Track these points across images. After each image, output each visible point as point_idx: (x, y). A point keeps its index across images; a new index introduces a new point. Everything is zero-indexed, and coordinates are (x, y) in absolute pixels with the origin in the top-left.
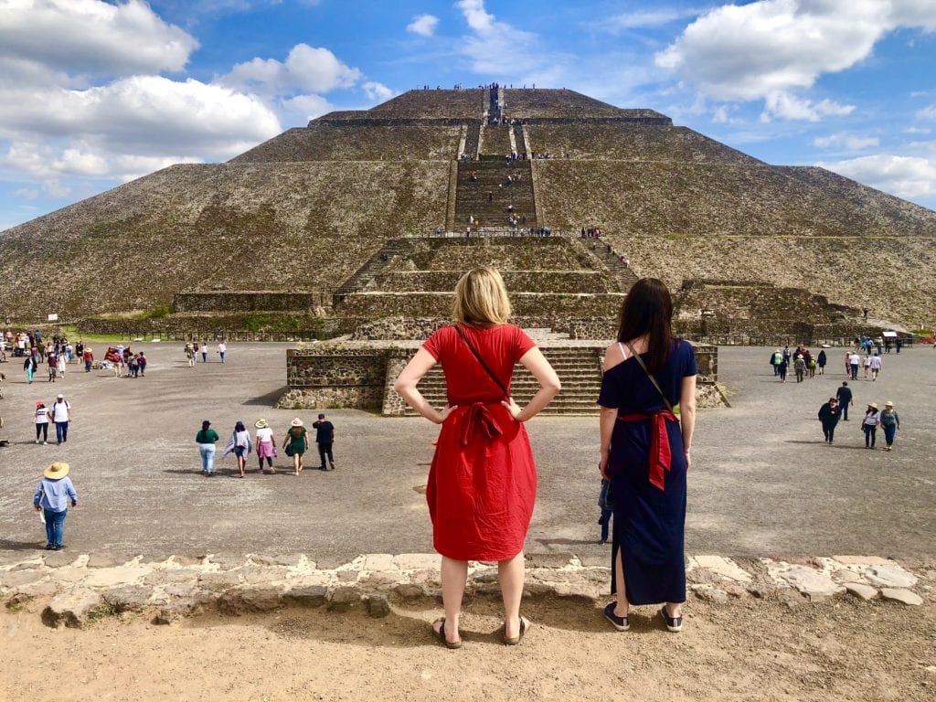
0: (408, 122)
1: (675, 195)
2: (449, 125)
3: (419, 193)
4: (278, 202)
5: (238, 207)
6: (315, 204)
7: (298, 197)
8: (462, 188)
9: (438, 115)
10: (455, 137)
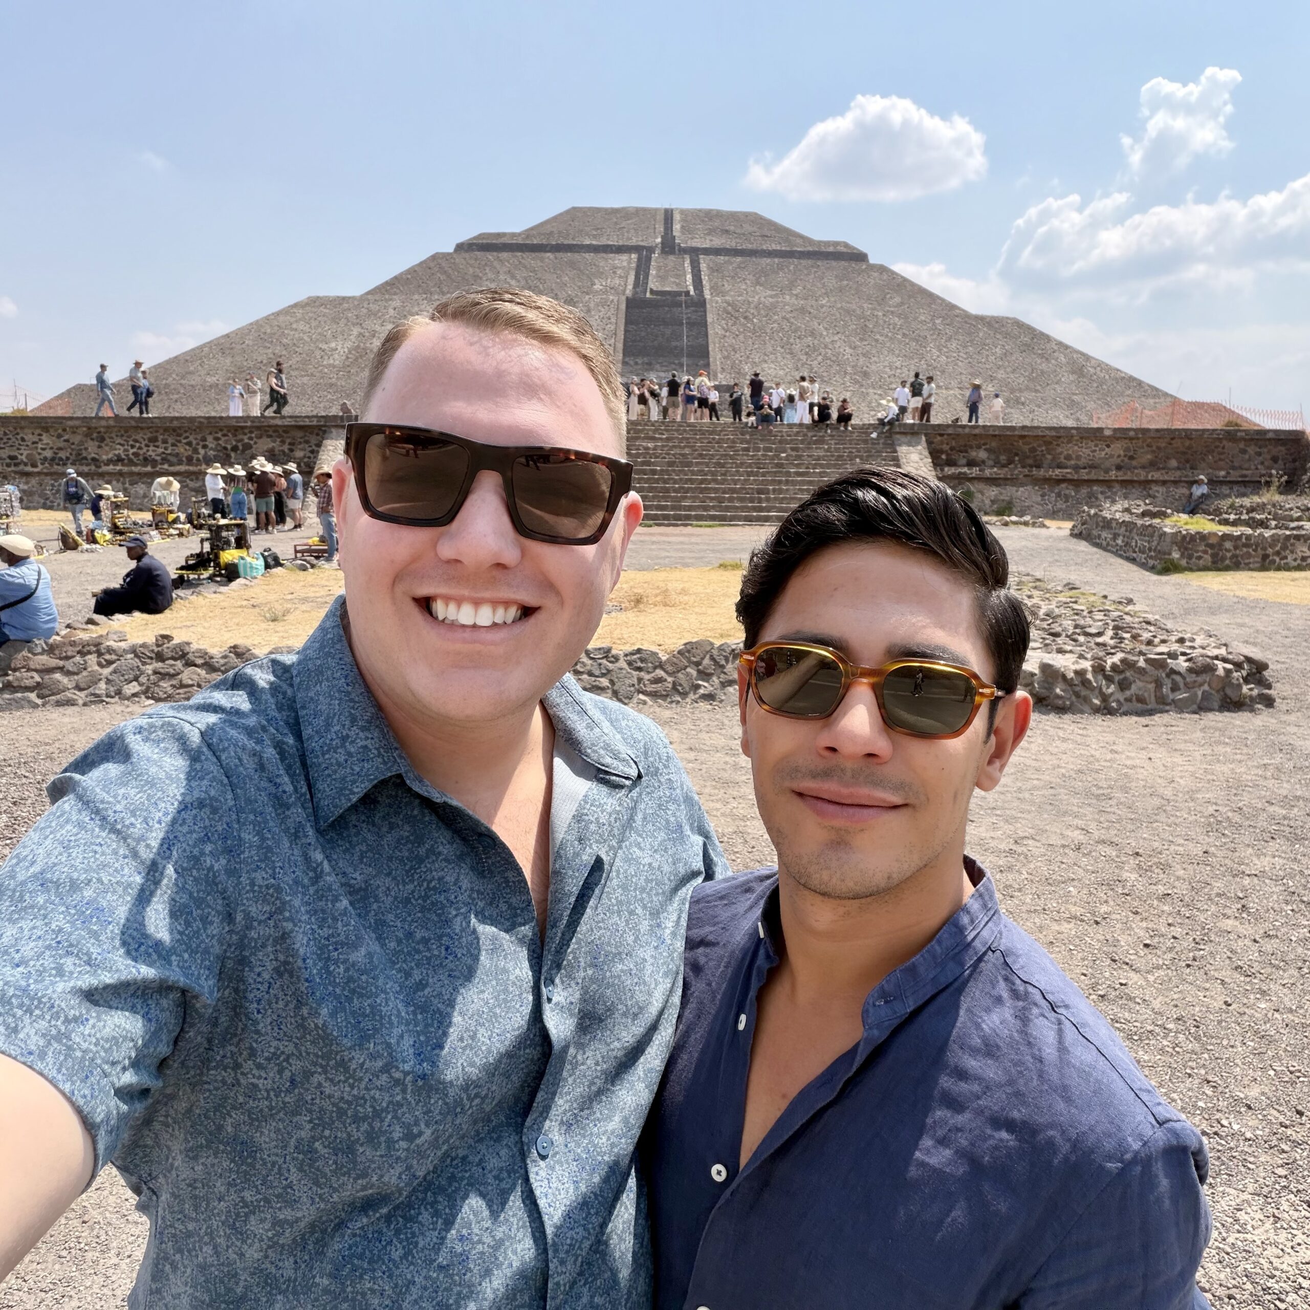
1: (858, 343)
2: (616, 253)
8: (631, 327)
9: (604, 241)
10: (623, 268)
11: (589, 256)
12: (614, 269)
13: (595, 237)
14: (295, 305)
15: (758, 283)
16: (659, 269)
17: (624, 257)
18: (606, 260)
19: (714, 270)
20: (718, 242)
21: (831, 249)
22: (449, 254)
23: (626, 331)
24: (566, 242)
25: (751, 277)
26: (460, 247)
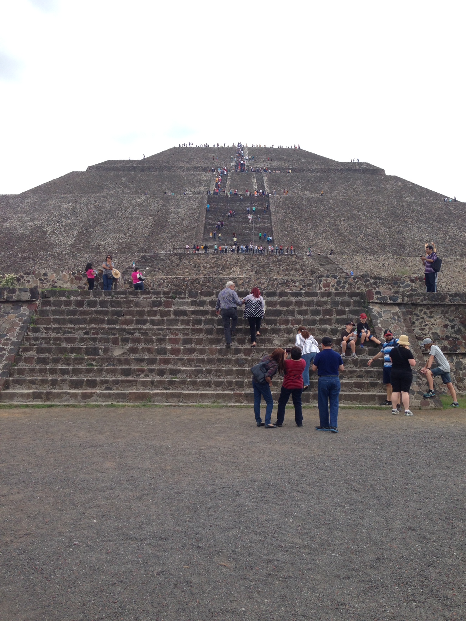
0: (170, 169)
1: (391, 224)
2: (203, 171)
3: (172, 219)
4: (51, 225)
5: (15, 228)
6: (83, 227)
7: (69, 222)
8: (210, 215)
9: (194, 164)
10: (207, 180)
11: (182, 173)
12: (200, 182)
13: (188, 162)
15: (305, 189)
16: (233, 180)
17: (209, 174)
18: (194, 175)
19: (274, 182)
20: (275, 164)
21: (357, 167)
22: (83, 172)
23: (207, 218)
24: (167, 165)
25: (300, 185)
26: (90, 168)
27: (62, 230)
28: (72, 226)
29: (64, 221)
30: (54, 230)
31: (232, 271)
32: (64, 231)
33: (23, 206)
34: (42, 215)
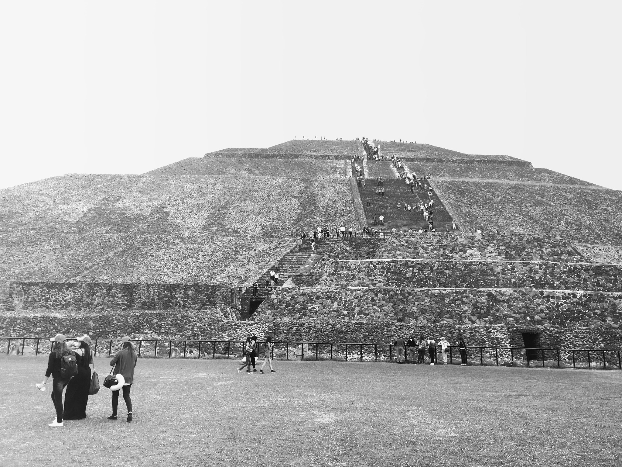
2: (334, 159)
4: (173, 205)
6: (213, 208)
7: (195, 202)
9: (322, 153)
11: (313, 161)
13: (315, 151)
14: (52, 179)
18: (327, 163)
20: (410, 155)
23: (363, 201)
24: (292, 154)
25: (447, 174)
27: (188, 211)
28: (200, 207)
29: (190, 201)
30: (178, 211)
31: (468, 255)
32: (191, 212)
33: (138, 185)
34: (162, 195)
